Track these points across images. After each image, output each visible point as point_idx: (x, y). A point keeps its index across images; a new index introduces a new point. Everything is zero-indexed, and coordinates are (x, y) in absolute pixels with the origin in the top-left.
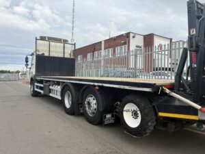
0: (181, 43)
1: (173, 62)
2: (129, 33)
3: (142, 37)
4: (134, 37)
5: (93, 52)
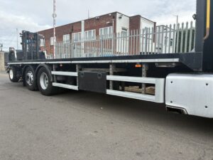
0: (161, 28)
1: (157, 46)
2: (116, 13)
3: (128, 19)
4: (120, 18)
5: (71, 34)
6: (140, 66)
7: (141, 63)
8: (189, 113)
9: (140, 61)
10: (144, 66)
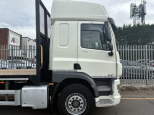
6: (4, 83)
7: (5, 81)
8: (35, 108)
9: (4, 79)
10: (6, 82)
